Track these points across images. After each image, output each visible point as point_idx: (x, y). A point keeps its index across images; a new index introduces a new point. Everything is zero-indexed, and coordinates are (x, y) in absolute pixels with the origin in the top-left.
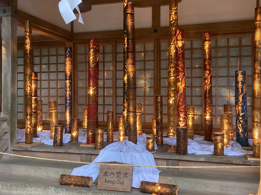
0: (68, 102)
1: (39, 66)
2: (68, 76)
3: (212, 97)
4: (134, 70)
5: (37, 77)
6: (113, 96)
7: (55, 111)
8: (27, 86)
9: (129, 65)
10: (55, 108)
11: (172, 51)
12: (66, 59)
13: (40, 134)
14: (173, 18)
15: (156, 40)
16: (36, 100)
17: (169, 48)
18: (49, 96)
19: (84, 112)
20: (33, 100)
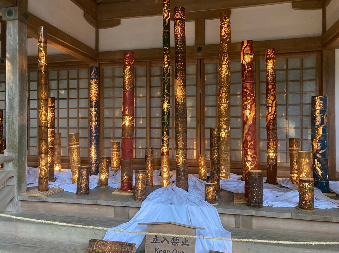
0: (94, 135)
1: (56, 91)
2: (94, 102)
3: (277, 129)
4: (184, 93)
5: (54, 104)
6: (146, 128)
7: (77, 146)
8: (42, 114)
9: (178, 88)
10: (77, 143)
11: (224, 73)
12: (91, 81)
13: (58, 175)
14: (225, 32)
15: (199, 61)
16: (53, 132)
17: (221, 69)
18: (68, 128)
19: (112, 147)
20: (49, 133)
